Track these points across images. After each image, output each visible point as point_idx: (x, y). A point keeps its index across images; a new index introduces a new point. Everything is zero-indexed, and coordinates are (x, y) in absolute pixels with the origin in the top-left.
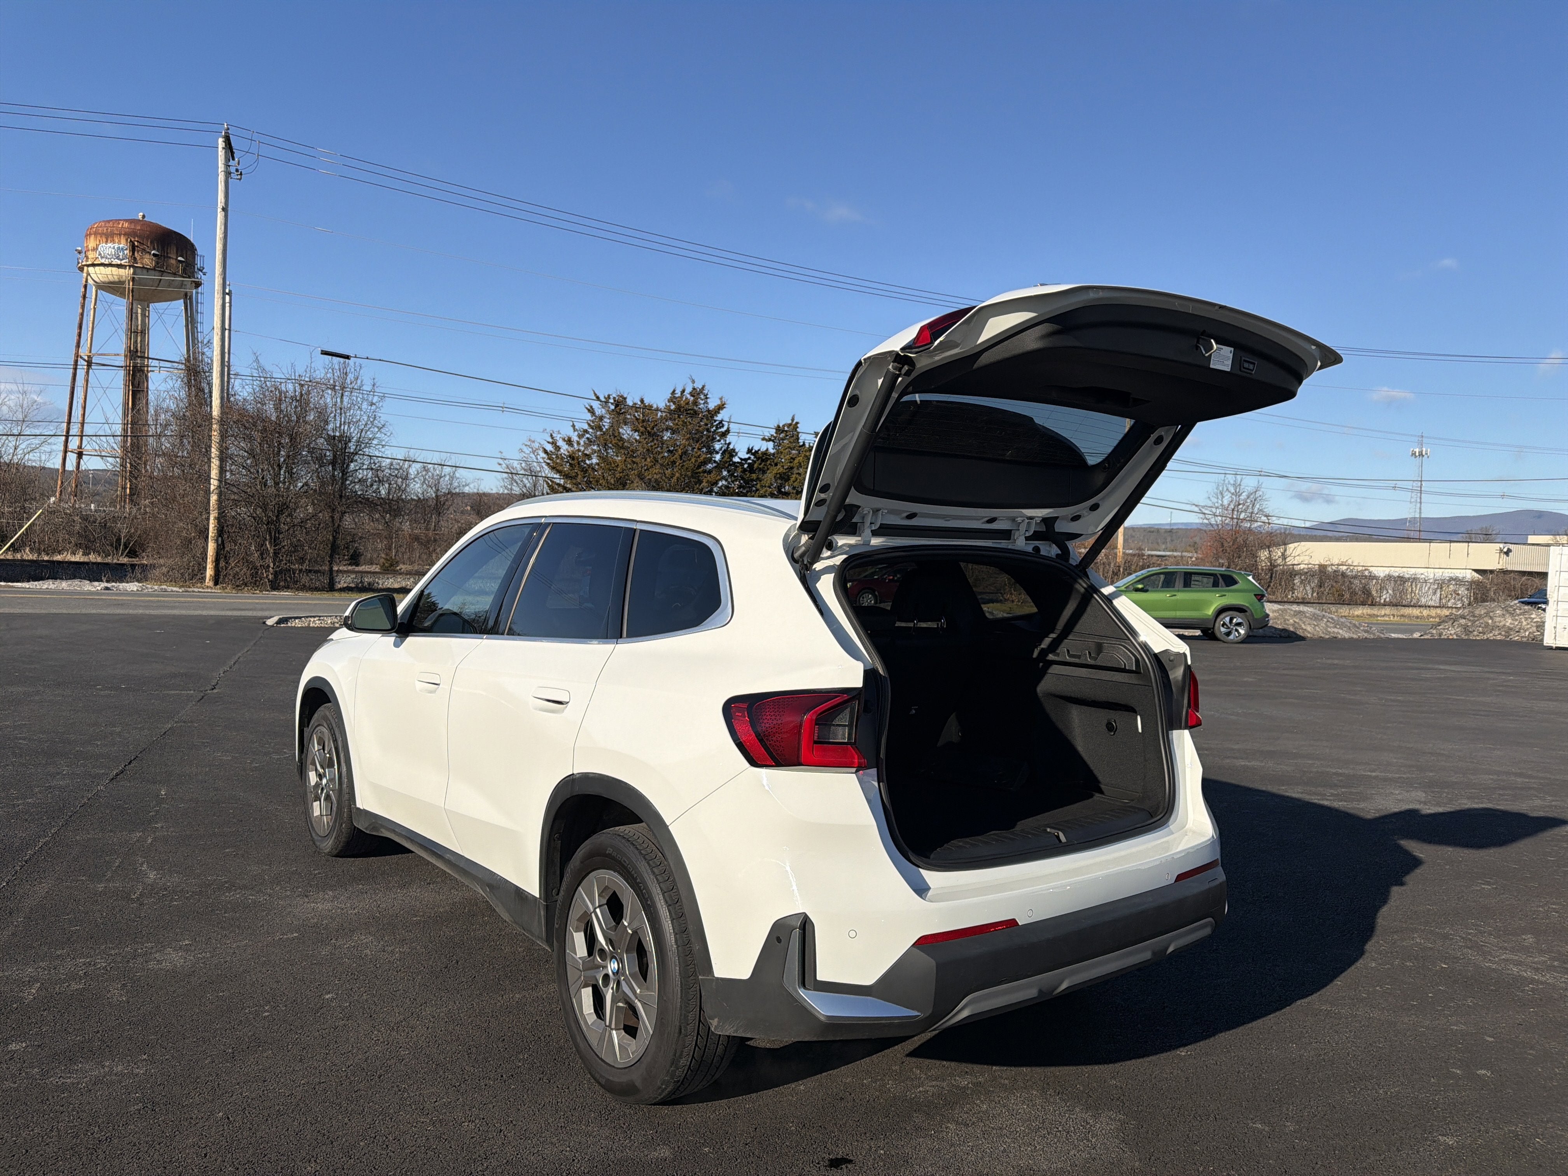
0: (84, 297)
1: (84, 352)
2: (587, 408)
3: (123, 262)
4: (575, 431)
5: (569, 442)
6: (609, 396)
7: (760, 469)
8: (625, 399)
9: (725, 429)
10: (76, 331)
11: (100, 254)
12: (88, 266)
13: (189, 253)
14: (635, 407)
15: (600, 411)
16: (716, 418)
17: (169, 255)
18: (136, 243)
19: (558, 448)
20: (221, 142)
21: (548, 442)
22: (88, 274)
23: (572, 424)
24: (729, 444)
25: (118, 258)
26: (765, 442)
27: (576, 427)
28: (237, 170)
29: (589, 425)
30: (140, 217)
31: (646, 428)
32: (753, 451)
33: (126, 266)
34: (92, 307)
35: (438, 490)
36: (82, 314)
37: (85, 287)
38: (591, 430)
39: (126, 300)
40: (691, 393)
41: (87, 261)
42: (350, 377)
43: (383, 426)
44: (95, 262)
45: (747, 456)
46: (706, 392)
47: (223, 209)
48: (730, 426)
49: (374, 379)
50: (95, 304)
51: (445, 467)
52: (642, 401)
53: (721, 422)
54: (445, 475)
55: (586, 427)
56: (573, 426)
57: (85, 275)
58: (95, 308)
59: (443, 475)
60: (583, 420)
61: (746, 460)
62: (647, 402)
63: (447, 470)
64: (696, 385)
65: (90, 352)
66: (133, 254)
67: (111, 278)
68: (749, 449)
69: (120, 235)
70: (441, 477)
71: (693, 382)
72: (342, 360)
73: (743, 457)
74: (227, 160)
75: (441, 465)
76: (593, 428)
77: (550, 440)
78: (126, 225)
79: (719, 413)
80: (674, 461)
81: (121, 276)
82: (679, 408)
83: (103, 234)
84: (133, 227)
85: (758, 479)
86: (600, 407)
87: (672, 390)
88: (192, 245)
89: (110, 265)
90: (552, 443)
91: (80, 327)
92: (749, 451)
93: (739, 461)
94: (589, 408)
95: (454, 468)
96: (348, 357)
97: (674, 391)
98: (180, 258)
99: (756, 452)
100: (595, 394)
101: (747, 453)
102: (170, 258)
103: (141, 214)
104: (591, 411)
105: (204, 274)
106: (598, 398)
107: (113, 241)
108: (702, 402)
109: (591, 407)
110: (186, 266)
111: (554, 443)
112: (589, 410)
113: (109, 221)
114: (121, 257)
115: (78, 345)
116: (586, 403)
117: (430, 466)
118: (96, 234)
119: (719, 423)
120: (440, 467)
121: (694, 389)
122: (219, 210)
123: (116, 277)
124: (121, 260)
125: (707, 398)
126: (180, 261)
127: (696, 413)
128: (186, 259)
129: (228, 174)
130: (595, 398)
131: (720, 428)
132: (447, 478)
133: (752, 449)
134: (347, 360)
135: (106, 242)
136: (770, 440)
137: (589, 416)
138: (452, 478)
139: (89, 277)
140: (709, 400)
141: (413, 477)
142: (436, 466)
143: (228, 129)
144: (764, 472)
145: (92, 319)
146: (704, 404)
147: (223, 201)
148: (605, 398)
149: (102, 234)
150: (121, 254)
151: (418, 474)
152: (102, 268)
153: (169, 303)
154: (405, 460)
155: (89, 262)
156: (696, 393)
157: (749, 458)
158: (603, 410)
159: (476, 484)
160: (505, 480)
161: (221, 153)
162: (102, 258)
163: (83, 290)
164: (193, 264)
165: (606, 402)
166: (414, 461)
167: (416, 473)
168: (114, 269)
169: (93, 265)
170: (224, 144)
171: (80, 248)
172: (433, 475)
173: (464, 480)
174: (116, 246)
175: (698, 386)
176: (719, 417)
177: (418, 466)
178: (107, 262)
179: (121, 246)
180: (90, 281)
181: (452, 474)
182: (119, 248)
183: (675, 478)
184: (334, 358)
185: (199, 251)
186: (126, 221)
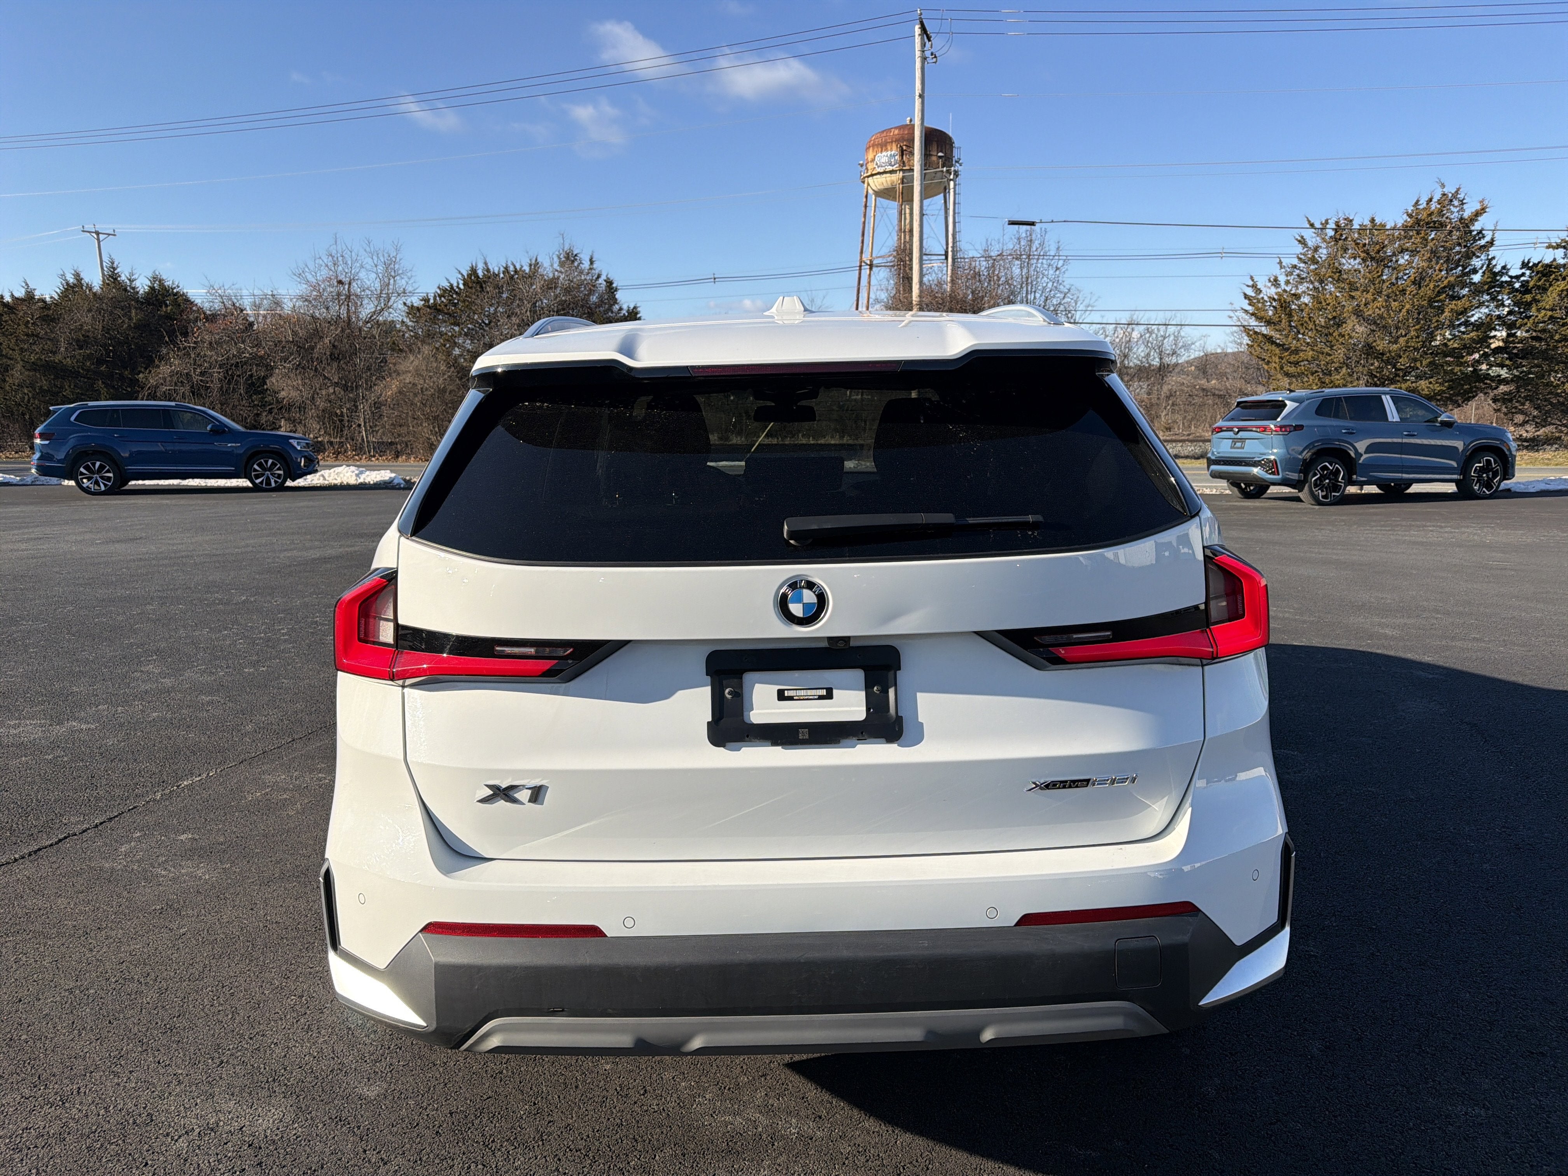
0: (866, 206)
1: (866, 258)
2: (1297, 239)
3: (894, 168)
4: (1281, 268)
5: (1275, 282)
6: (1327, 222)
7: (1539, 287)
8: (1351, 221)
9: (1488, 238)
10: (860, 239)
11: (877, 164)
12: (868, 177)
13: (947, 147)
14: (1362, 229)
15: (1314, 240)
16: (1472, 228)
17: (931, 153)
18: (904, 148)
19: (1259, 291)
20: (917, 30)
21: (1248, 286)
22: (868, 184)
23: (1278, 260)
24: (1494, 258)
25: (891, 165)
26: (1551, 250)
27: (1284, 264)
28: (932, 54)
29: (1300, 259)
30: (908, 122)
31: (1368, 254)
32: (1531, 265)
33: (896, 171)
34: (872, 215)
35: (1162, 351)
36: (864, 223)
37: (866, 197)
38: (1302, 265)
39: (897, 203)
40: (1439, 200)
41: (867, 172)
42: (1036, 244)
43: (1069, 290)
44: (874, 173)
45: (1520, 272)
46: (1461, 196)
47: (921, 96)
48: (1496, 235)
49: (1058, 242)
50: (875, 211)
51: (1169, 327)
52: (1373, 220)
53: (1480, 232)
54: (1169, 335)
55: (1295, 261)
56: (1280, 263)
57: (866, 185)
58: (874, 215)
59: (1167, 335)
60: (1292, 253)
61: (1517, 277)
62: (1378, 221)
63: (1171, 329)
64: (1446, 190)
65: (871, 256)
66: (902, 158)
67: (886, 186)
68: (1523, 262)
69: (892, 142)
70: (1165, 338)
71: (1443, 186)
72: (1028, 227)
73: (1514, 275)
74: (923, 45)
75: (1165, 325)
76: (1305, 263)
77: (1251, 283)
78: (897, 132)
79: (1477, 220)
80: (1403, 290)
81: (892, 182)
82: (1418, 222)
83: (879, 144)
84: (902, 133)
85: (1535, 300)
86: (1314, 235)
87: (1415, 201)
88: (950, 138)
89: (885, 172)
90: (1253, 286)
91: (863, 235)
92: (1525, 265)
93: (1509, 279)
94: (1299, 238)
95: (1179, 327)
96: (1032, 224)
97: (1418, 201)
98: (940, 154)
99: (1535, 265)
100: (1309, 221)
101: (1521, 269)
102: (932, 155)
103: (909, 119)
104: (1302, 242)
105: (961, 165)
106: (1312, 225)
107: (886, 150)
108: (1455, 210)
109: (1302, 237)
110: (945, 160)
111: (1254, 286)
112: (1299, 241)
113: (883, 132)
114: (893, 163)
115: (862, 252)
116: (1296, 233)
117: (1154, 327)
118: (873, 146)
119: (1478, 234)
120: (1164, 327)
121: (1444, 195)
122: (917, 97)
123: (889, 183)
124: (893, 166)
125: (1463, 204)
126: (940, 157)
127: (1442, 225)
128: (945, 154)
129: (924, 59)
130: (1308, 226)
131: (1480, 239)
132: (1172, 338)
133: (1529, 262)
134: (1033, 227)
135: (881, 152)
136: (1558, 246)
137: (1299, 249)
138: (1176, 338)
139: (869, 188)
140: (1465, 206)
141: (1136, 340)
142: (1160, 327)
143: (921, 14)
144: (1545, 290)
145: (872, 226)
146: (1458, 212)
147: (920, 87)
148: (1322, 224)
149: (877, 145)
150: (893, 160)
151: (1141, 336)
152: (878, 176)
153: (931, 199)
154: (1129, 324)
155: (869, 174)
156: (1446, 201)
157: (1523, 274)
158: (1318, 238)
159: (1202, 342)
160: (1235, 334)
161: (918, 40)
162: (878, 167)
163: (865, 200)
164: (952, 157)
165: (1323, 229)
166: (1137, 324)
167: (1139, 335)
168: (888, 175)
169: (872, 175)
170: (920, 30)
171: (861, 162)
172: (1157, 336)
173: (1189, 338)
174: (889, 153)
175: (1450, 190)
176: (1476, 227)
177: (1142, 328)
178: (882, 171)
179: (893, 153)
180: (870, 191)
181: (1176, 334)
182: (891, 155)
183: (1404, 310)
184: (1021, 226)
185: (956, 145)
186: (896, 128)
